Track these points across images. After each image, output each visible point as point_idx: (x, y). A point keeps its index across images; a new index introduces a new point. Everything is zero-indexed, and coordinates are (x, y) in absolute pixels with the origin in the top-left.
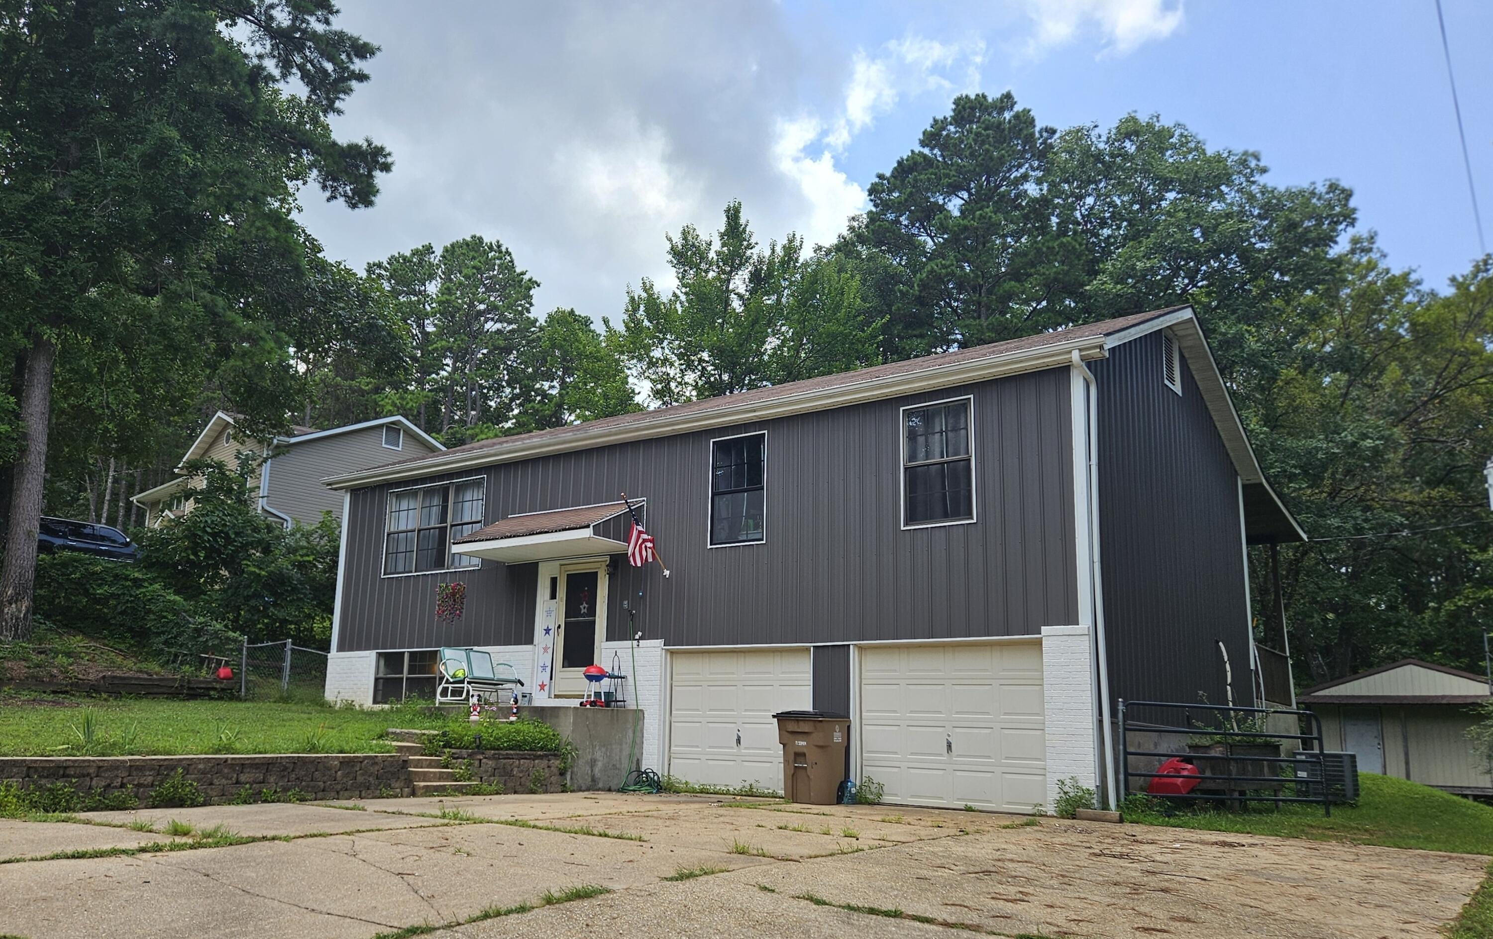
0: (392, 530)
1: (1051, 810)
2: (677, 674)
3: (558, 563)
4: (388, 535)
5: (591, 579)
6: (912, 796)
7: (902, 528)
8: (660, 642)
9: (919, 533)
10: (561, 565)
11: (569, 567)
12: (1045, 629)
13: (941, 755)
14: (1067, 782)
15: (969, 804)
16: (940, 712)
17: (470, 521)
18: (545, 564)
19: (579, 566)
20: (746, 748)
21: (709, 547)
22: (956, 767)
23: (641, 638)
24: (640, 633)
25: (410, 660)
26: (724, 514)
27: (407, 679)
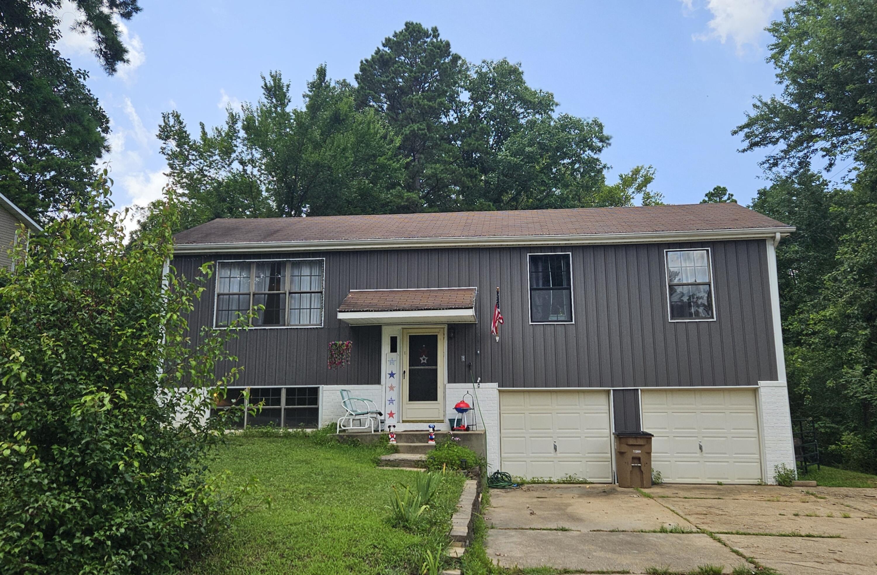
0: (222, 292)
1: (771, 481)
2: (503, 406)
3: (400, 327)
4: (219, 295)
5: (432, 340)
6: (679, 478)
7: (670, 321)
8: (496, 385)
9: (678, 325)
10: (403, 329)
11: (410, 331)
12: (761, 383)
13: (696, 453)
14: (780, 466)
15: (720, 481)
16: (694, 429)
17: (308, 290)
18: (386, 327)
19: (421, 330)
20: (561, 453)
21: (530, 323)
22: (706, 460)
23: (481, 382)
24: (479, 379)
25: (287, 395)
26: (538, 303)
27: (285, 409)
